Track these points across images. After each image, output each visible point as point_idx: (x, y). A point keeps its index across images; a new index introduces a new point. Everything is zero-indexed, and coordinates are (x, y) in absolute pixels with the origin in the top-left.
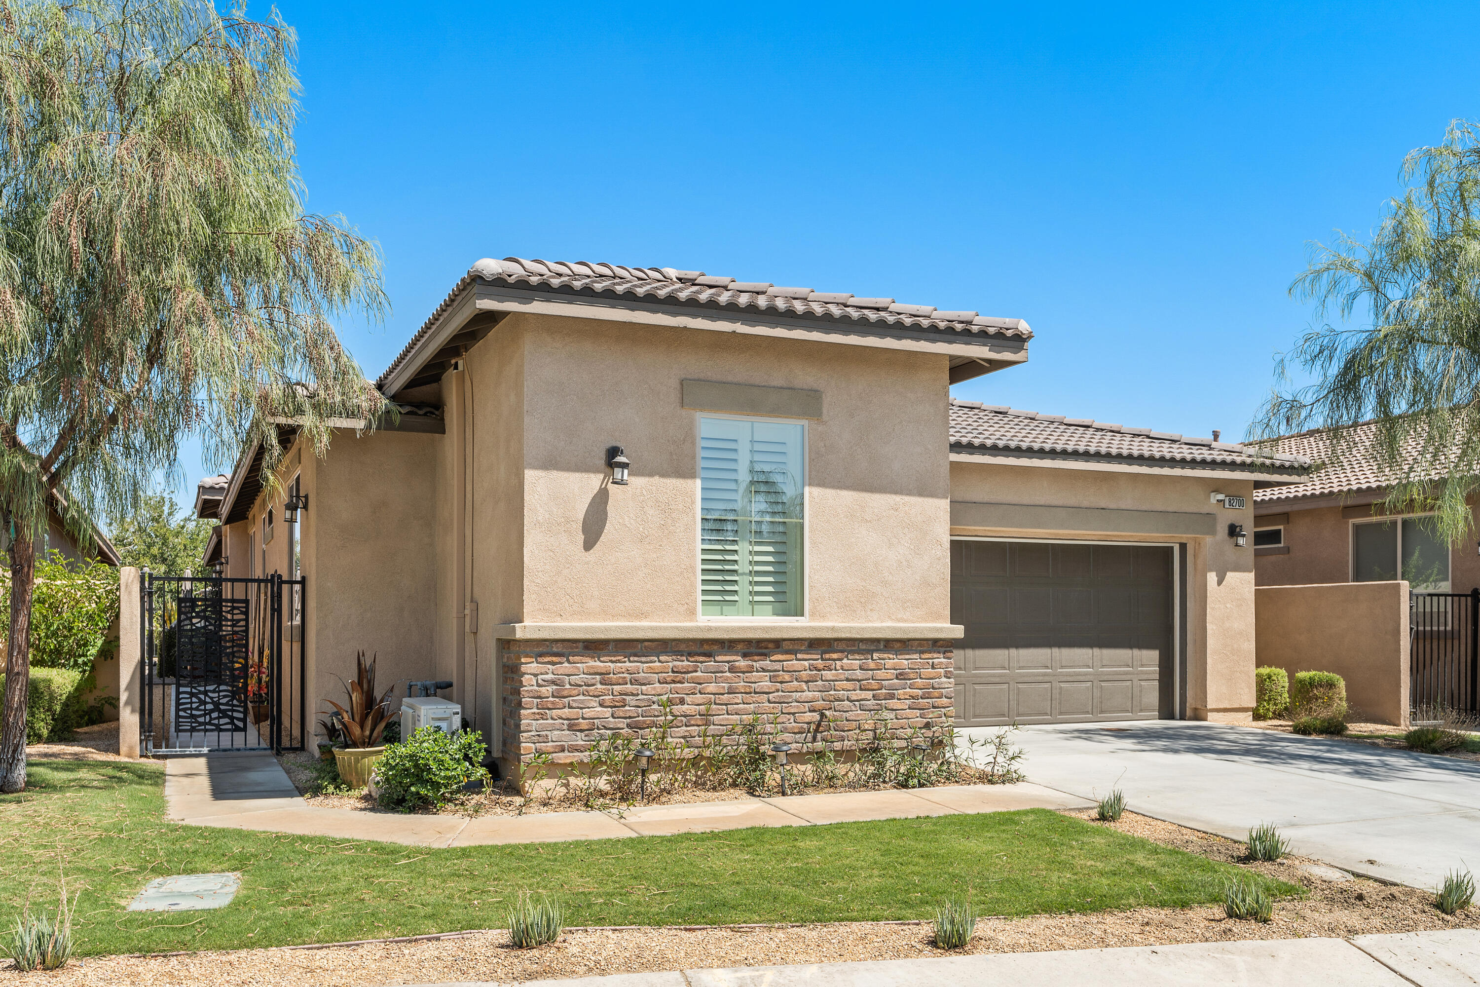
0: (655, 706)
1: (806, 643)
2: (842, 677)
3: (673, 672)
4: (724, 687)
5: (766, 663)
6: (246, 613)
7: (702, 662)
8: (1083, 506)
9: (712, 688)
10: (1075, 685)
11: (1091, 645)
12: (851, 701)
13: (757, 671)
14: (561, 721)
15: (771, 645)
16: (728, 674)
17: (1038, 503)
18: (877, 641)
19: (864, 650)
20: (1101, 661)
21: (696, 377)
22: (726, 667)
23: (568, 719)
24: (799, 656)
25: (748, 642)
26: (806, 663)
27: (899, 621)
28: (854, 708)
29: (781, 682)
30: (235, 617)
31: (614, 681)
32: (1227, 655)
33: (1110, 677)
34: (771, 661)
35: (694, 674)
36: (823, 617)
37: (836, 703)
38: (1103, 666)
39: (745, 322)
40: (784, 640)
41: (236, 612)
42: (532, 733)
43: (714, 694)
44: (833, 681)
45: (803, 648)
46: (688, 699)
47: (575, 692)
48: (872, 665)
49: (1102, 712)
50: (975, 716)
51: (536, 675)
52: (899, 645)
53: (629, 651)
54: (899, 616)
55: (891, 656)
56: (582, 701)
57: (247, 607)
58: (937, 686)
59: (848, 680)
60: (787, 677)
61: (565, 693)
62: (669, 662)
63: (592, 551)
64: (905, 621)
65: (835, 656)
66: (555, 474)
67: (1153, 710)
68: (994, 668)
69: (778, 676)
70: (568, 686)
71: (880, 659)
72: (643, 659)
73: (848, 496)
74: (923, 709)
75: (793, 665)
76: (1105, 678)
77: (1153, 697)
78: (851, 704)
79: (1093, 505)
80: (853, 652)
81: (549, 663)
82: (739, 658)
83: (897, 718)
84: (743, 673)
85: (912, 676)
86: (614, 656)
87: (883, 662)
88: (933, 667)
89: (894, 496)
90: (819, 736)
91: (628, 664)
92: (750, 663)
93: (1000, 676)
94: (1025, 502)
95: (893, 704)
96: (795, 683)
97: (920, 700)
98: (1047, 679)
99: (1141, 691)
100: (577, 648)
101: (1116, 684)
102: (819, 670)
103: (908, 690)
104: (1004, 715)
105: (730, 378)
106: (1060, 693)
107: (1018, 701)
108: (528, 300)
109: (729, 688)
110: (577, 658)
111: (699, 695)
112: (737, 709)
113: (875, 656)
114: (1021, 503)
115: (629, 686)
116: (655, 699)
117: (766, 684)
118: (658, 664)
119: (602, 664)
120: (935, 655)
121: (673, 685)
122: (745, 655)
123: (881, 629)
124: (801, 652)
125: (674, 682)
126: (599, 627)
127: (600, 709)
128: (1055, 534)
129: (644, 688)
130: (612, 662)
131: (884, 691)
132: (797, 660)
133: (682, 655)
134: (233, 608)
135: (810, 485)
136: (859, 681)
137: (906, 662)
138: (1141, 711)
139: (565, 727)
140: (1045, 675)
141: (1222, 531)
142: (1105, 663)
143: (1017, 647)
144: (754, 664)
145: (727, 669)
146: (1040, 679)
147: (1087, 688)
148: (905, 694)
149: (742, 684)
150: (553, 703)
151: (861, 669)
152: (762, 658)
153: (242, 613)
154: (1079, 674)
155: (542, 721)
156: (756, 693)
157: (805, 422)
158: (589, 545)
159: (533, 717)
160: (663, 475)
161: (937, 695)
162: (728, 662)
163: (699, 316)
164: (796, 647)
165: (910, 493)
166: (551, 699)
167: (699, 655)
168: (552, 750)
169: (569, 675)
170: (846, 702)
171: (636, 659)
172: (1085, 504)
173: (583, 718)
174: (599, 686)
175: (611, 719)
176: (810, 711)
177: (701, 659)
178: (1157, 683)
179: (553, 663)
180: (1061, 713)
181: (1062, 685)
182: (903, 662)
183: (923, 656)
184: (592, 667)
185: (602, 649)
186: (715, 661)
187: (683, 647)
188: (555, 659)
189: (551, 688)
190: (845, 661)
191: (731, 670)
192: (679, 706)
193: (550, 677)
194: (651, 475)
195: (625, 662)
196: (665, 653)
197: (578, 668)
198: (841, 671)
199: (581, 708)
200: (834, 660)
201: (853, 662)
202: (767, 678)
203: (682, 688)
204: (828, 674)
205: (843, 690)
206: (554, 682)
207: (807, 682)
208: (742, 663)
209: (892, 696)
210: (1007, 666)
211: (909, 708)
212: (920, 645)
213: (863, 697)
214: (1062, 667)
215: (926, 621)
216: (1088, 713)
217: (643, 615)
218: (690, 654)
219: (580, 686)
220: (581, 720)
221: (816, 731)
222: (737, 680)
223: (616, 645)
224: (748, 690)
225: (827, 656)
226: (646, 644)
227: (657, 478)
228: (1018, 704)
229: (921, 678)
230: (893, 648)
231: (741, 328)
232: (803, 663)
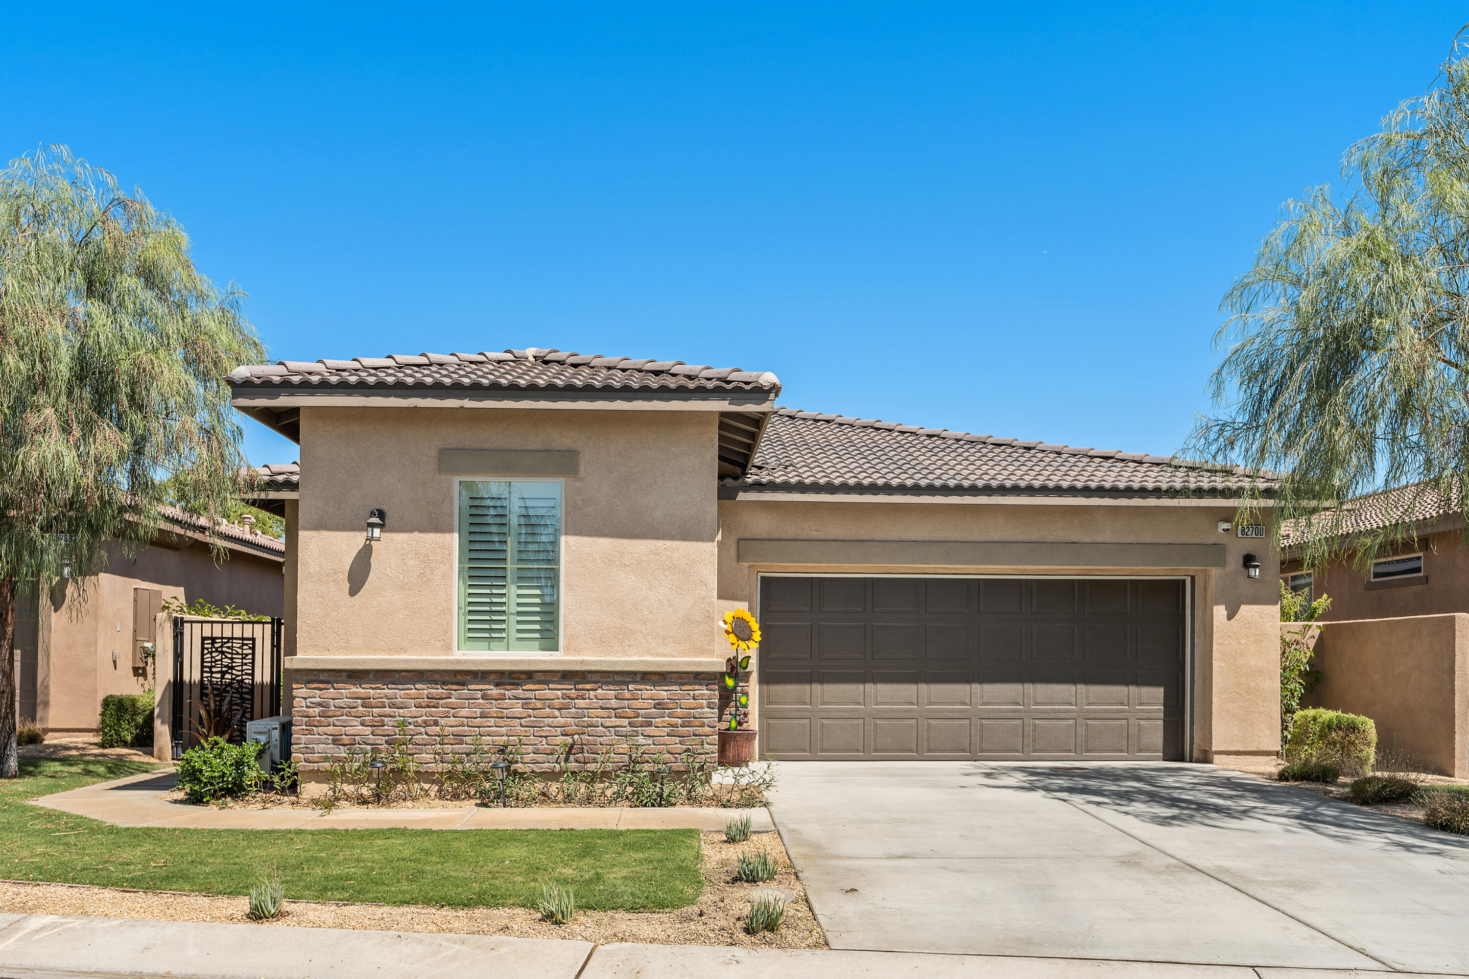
0: (412, 727)
1: (559, 675)
2: (596, 705)
3: (428, 698)
4: (476, 712)
5: (519, 692)
6: (253, 649)
7: (455, 690)
8: (1048, 540)
9: (464, 712)
10: (1053, 722)
11: (1074, 681)
12: (606, 727)
13: (510, 699)
14: (326, 736)
15: (522, 676)
16: (481, 701)
17: (991, 539)
18: (635, 673)
19: (619, 681)
20: (1087, 698)
21: (455, 446)
22: (479, 694)
23: (332, 735)
24: (551, 686)
25: (501, 673)
26: (559, 693)
27: (658, 655)
28: (608, 734)
29: (533, 709)
30: (245, 652)
31: (373, 704)
32: (1240, 694)
33: (1098, 715)
34: (523, 690)
35: (448, 700)
36: (578, 651)
37: (590, 729)
38: (1089, 704)
39: (472, 398)
40: (537, 672)
41: (245, 647)
42: (301, 746)
43: (467, 718)
44: (587, 709)
45: (555, 679)
46: (442, 721)
47: (339, 713)
48: (627, 695)
49: (1087, 751)
51: (305, 699)
52: (656, 677)
53: (388, 680)
54: (660, 651)
55: (648, 687)
56: (345, 721)
57: (254, 644)
58: (698, 716)
59: (602, 708)
60: (539, 704)
61: (330, 714)
62: (424, 690)
63: (356, 596)
64: (666, 656)
65: (588, 686)
66: (325, 534)
67: (1157, 751)
68: (953, 704)
69: (530, 703)
70: (333, 708)
71: (636, 690)
72: (400, 687)
73: (606, 544)
74: (683, 737)
75: (544, 694)
76: (1093, 716)
77: (1157, 738)
78: (605, 730)
79: (1061, 540)
80: (608, 683)
81: (315, 689)
82: (492, 687)
83: (654, 744)
84: (496, 700)
85: (671, 706)
86: (374, 684)
87: (639, 692)
88: (694, 699)
89: (654, 542)
90: (572, 758)
91: (386, 691)
92: (503, 691)
93: (960, 711)
94: (976, 539)
95: (649, 730)
96: (547, 710)
97: (680, 728)
98: (1017, 715)
99: (1139, 731)
100: (341, 676)
101: (1107, 722)
102: (573, 699)
103: (667, 718)
104: (965, 751)
105: (487, 445)
106: (1034, 730)
107: (981, 736)
108: (276, 396)
109: (481, 713)
110: (340, 685)
111: (452, 718)
112: (489, 731)
113: (631, 687)
114: (970, 540)
115: (387, 709)
116: (411, 720)
117: (518, 710)
118: (414, 691)
119: (363, 691)
120: (697, 687)
121: (428, 709)
122: (497, 685)
123: (633, 663)
124: (553, 682)
125: (429, 707)
126: (356, 660)
127: (360, 727)
128: (1021, 570)
129: (401, 711)
130: (371, 688)
131: (640, 719)
132: (549, 689)
133: (436, 684)
134: (243, 644)
135: (566, 534)
136: (614, 709)
137: (665, 693)
138: (1140, 751)
139: (330, 741)
140: (1015, 711)
141: (1234, 562)
142: (1091, 700)
143: (980, 682)
144: (506, 692)
145: (480, 696)
146: (1010, 715)
147: (1069, 725)
148: (663, 722)
149: (495, 709)
150: (318, 721)
151: (616, 699)
152: (514, 687)
153: (250, 648)
154: (1059, 711)
155: (310, 736)
156: (508, 718)
157: (562, 480)
158: (353, 592)
159: (302, 732)
160: (421, 531)
161: (698, 724)
162: (481, 690)
163: (428, 397)
164: (548, 678)
165: (672, 538)
166: (318, 718)
167: (452, 684)
168: (317, 760)
169: (334, 699)
170: (601, 728)
171: (393, 686)
172: (1051, 538)
173: (346, 735)
174: (361, 709)
175: (371, 736)
176: (562, 735)
177: (454, 687)
178: (1161, 723)
179: (321, 689)
180: (1035, 751)
181: (1037, 722)
182: (662, 693)
183: (683, 688)
184: (354, 693)
185: (363, 678)
186: (469, 690)
187: (437, 677)
188: (321, 686)
189: (317, 710)
190: (600, 691)
191: (484, 697)
192: (434, 727)
193: (317, 700)
194: (411, 531)
195: (384, 689)
196: (421, 681)
197: (341, 693)
198: (595, 700)
199: (344, 727)
200: (588, 690)
201: (608, 692)
202: (520, 705)
203: (436, 711)
204: (581, 703)
205: (597, 717)
206: (320, 705)
207: (559, 709)
208: (494, 691)
209: (649, 724)
210: (968, 702)
211: (668, 735)
212: (679, 678)
213: (617, 724)
214: (1037, 704)
215: (688, 656)
216: (1070, 751)
217: (404, 650)
218: (444, 683)
219: (345, 708)
220: (344, 736)
221: (569, 753)
222: (489, 706)
223: (375, 675)
224: (500, 715)
225: (580, 686)
226: (403, 674)
227: (416, 533)
228: (981, 740)
229: (681, 708)
230: (650, 680)
231: (468, 403)
232: (555, 692)
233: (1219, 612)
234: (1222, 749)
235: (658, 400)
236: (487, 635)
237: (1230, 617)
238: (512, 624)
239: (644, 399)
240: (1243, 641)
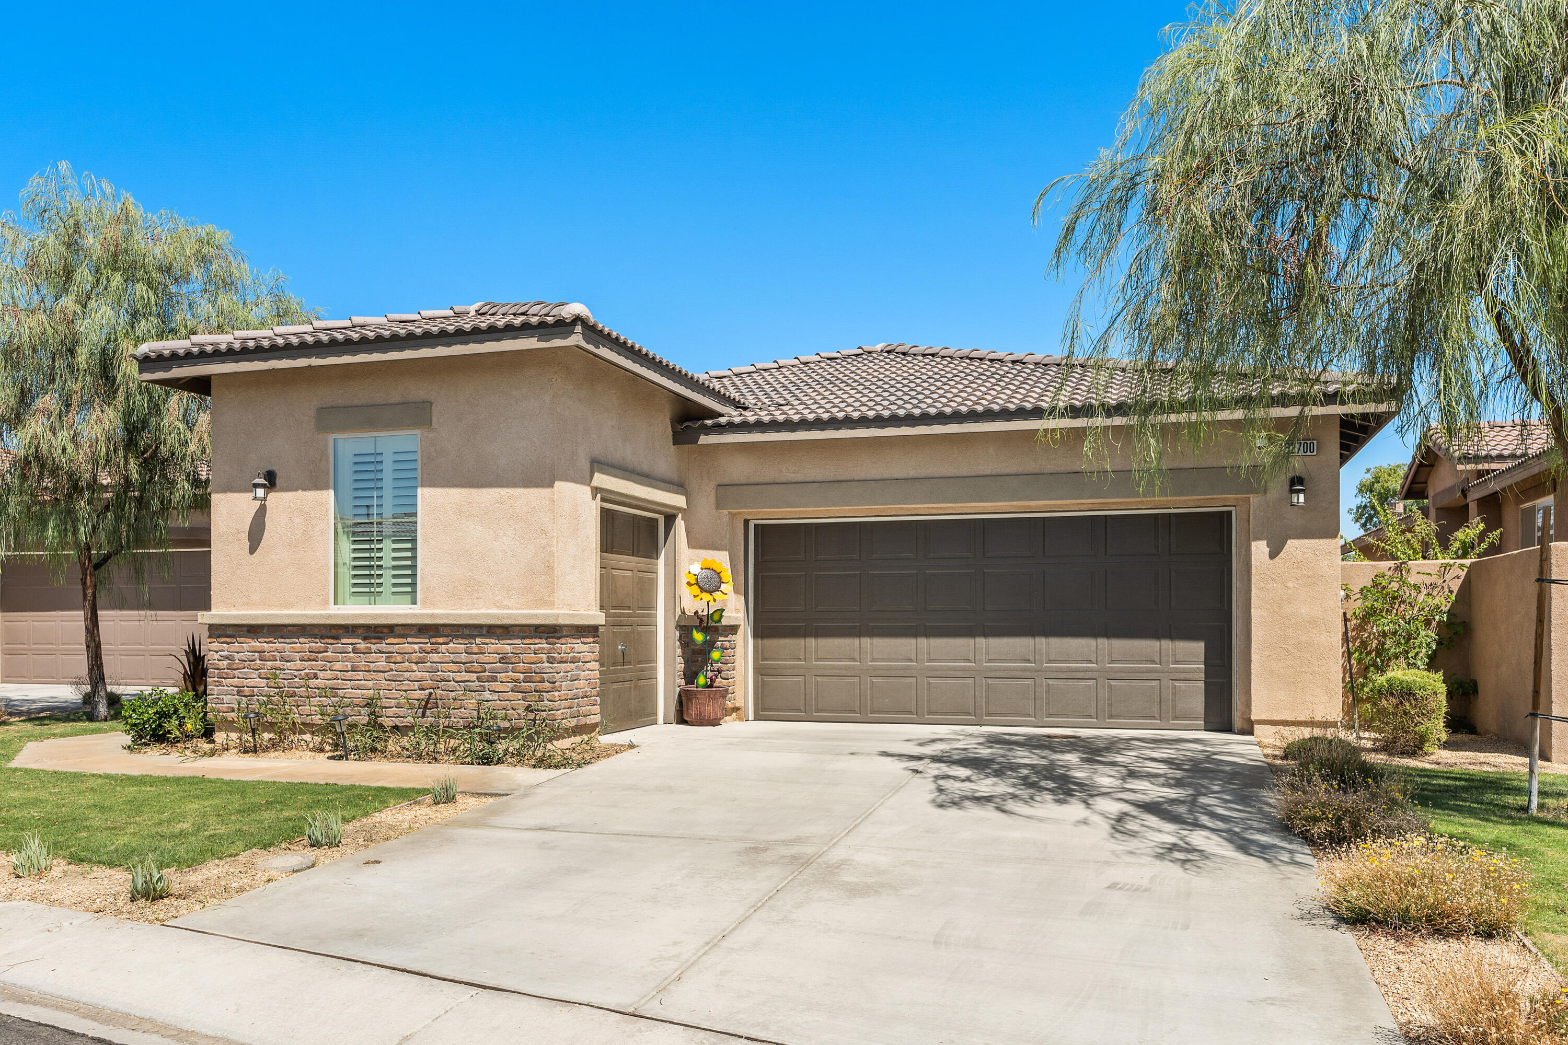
0: (297, 680)
1: (416, 629)
2: (447, 659)
3: (310, 652)
4: (347, 666)
5: (382, 646)
7: (331, 644)
8: (1045, 471)
9: (338, 666)
10: (1070, 682)
11: (1094, 633)
12: (457, 682)
13: (376, 653)
14: (232, 688)
15: (385, 630)
16: (352, 655)
17: (981, 473)
18: (480, 626)
19: (467, 635)
20: (1110, 655)
21: (329, 405)
22: (350, 648)
23: (236, 687)
24: (409, 640)
25: (368, 627)
26: (416, 647)
27: (503, 607)
28: (458, 688)
29: (395, 663)
31: (267, 658)
33: (1123, 675)
34: (386, 644)
35: (325, 654)
36: (434, 605)
37: (443, 683)
38: (1113, 662)
40: (397, 625)
42: (214, 697)
43: (340, 671)
44: (440, 663)
45: (412, 633)
46: (320, 674)
47: (241, 666)
48: (475, 649)
49: (1111, 717)
50: (930, 713)
51: (217, 652)
52: (500, 630)
53: (278, 634)
54: (505, 603)
55: (493, 641)
56: (246, 673)
58: (538, 671)
59: (453, 662)
60: (399, 659)
61: (235, 666)
62: (305, 644)
63: (255, 554)
64: (508, 608)
65: (441, 640)
66: (231, 496)
67: (1197, 719)
68: (955, 660)
69: (392, 657)
70: (237, 661)
71: (483, 644)
72: (288, 641)
73: (456, 494)
74: (526, 693)
75: (403, 648)
76: (1117, 676)
77: (1198, 703)
78: (456, 684)
79: (1062, 469)
80: (457, 637)
81: (224, 643)
82: (360, 641)
83: (500, 700)
84: (364, 653)
85: (513, 660)
86: (268, 638)
87: (485, 646)
88: (535, 653)
89: (499, 490)
90: (428, 712)
91: (277, 645)
92: (369, 645)
93: (964, 669)
94: (964, 474)
95: (496, 686)
96: (407, 663)
97: (522, 684)
98: (1028, 674)
99: (1174, 694)
100: (242, 631)
101: (1134, 683)
102: (428, 653)
103: (510, 673)
104: (969, 714)
105: (356, 402)
106: (1048, 692)
107: (987, 698)
108: (168, 369)
109: (352, 666)
110: (242, 639)
111: (329, 672)
112: (358, 684)
113: (478, 640)
114: (958, 475)
115: (278, 662)
116: (296, 673)
117: (382, 664)
118: (298, 645)
119: (259, 644)
120: (537, 641)
121: (310, 663)
122: (365, 639)
123: (476, 615)
124: (411, 636)
125: (310, 660)
126: (250, 615)
127: (258, 680)
128: (1024, 507)
129: (289, 664)
130: (265, 642)
131: (487, 674)
132: (408, 643)
133: (315, 638)
135: (422, 486)
136: (464, 663)
137: (508, 647)
138: (1176, 718)
139: (235, 693)
140: (1025, 669)
141: (1278, 486)
142: (1115, 657)
143: (985, 635)
144: (372, 646)
145: (350, 650)
146: (1019, 674)
147: (1089, 686)
148: (506, 677)
149: (363, 663)
150: (226, 673)
151: (466, 653)
152: (378, 641)
154: (1077, 670)
155: (220, 687)
156: (374, 671)
157: (418, 432)
158: (252, 550)
159: (214, 684)
160: (304, 489)
161: (538, 679)
162: (351, 644)
164: (406, 632)
165: (515, 485)
166: (226, 671)
167: (329, 638)
168: (226, 710)
169: (238, 653)
170: (452, 683)
171: (283, 640)
172: (1050, 468)
173: (248, 687)
174: (258, 662)
175: (266, 688)
176: (420, 689)
177: (330, 641)
178: (1202, 685)
179: (228, 643)
180: (1049, 716)
181: (1051, 682)
182: (506, 647)
183: (525, 642)
184: (253, 647)
185: (259, 633)
186: (342, 644)
187: (316, 631)
188: (228, 640)
189: (225, 663)
190: (451, 645)
191: (355, 651)
192: (314, 680)
193: (225, 653)
194: (296, 490)
195: (275, 643)
196: (304, 636)
197: (243, 647)
198: (447, 654)
199: (246, 679)
200: (441, 644)
201: (457, 646)
202: (383, 659)
203: (316, 665)
204: (435, 657)
205: (449, 671)
206: (227, 658)
207: (417, 663)
208: (362, 645)
209: (495, 679)
210: (972, 658)
211: (512, 691)
212: (521, 631)
213: (466, 678)
214: (1050, 661)
215: (530, 607)
216: (1090, 716)
217: (291, 605)
218: (322, 638)
219: (246, 661)
220: (246, 688)
221: (425, 707)
222: (358, 660)
223: (268, 629)
224: (367, 669)
225: (433, 640)
226: (290, 628)
227: (300, 492)
228: (987, 702)
229: (523, 663)
230: (495, 633)
231: (315, 362)
232: (412, 646)
233: (1260, 549)
234: (1264, 717)
235: (474, 342)
236: (367, 590)
237: (1273, 555)
238: (387, 578)
239: (461, 343)
240: (1290, 584)
